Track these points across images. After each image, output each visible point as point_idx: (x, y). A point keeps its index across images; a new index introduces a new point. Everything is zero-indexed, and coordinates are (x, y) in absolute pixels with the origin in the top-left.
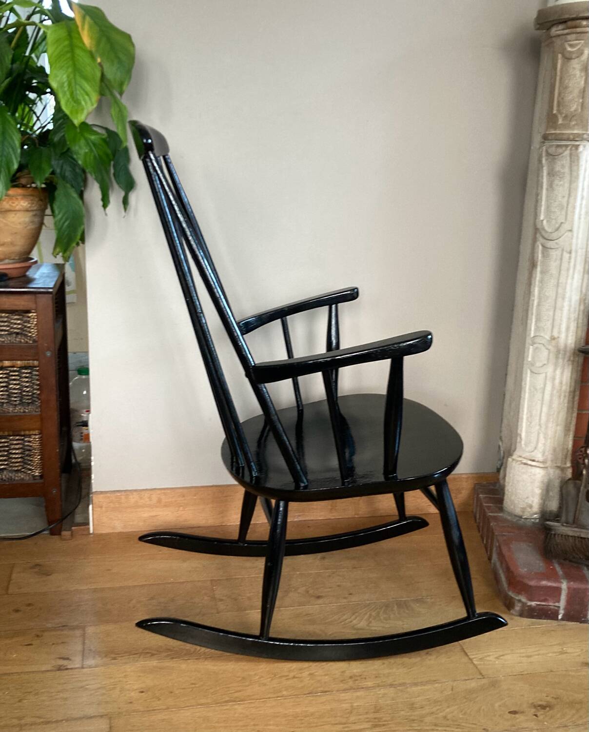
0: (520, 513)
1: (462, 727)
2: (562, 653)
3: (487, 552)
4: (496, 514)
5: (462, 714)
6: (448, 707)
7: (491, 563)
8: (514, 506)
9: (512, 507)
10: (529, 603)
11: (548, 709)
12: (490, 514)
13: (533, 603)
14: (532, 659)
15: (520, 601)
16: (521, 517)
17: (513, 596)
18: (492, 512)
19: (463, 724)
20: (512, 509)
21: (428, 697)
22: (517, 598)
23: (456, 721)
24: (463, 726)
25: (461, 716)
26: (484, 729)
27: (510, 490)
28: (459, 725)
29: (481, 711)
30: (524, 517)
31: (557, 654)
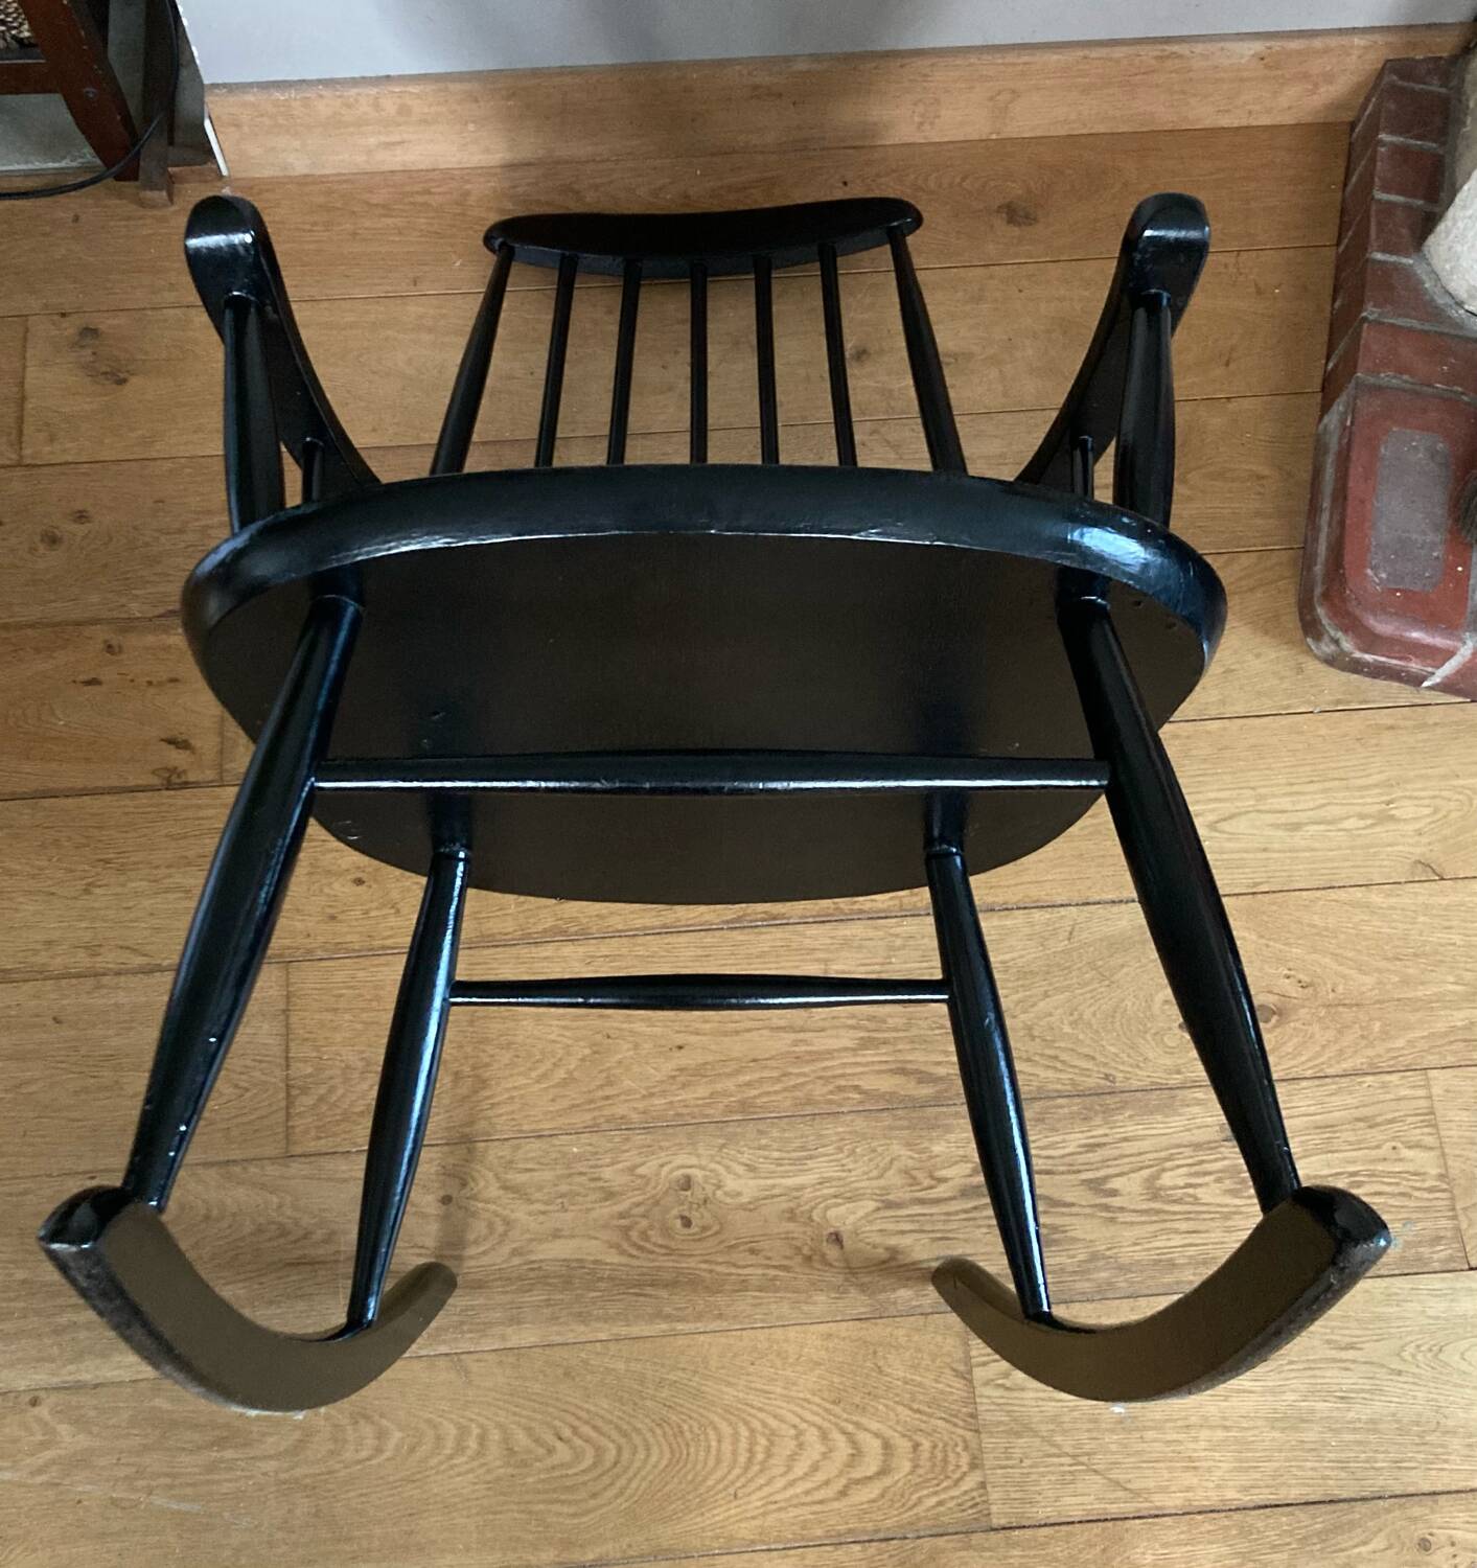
0: (1462, 294)
1: (1059, 1065)
2: (1385, 818)
3: (1328, 359)
4: (1393, 258)
5: (1071, 1024)
6: (1046, 995)
7: (1321, 418)
8: (1451, 272)
9: (1448, 267)
10: (1358, 655)
11: (1274, 1019)
12: (1379, 256)
13: (1368, 657)
14: (1298, 839)
15: (1336, 642)
16: (1460, 304)
17: (1325, 621)
18: (1384, 251)
19: (1064, 1056)
20: (1443, 269)
21: (1007, 957)
22: (1332, 633)
23: (1048, 1043)
24: (1063, 1062)
25: (1067, 1029)
26: (1107, 1077)
27: (1460, 224)
28: (1056, 1058)
29: (1118, 1015)
30: (1466, 307)
31: (1369, 822)
